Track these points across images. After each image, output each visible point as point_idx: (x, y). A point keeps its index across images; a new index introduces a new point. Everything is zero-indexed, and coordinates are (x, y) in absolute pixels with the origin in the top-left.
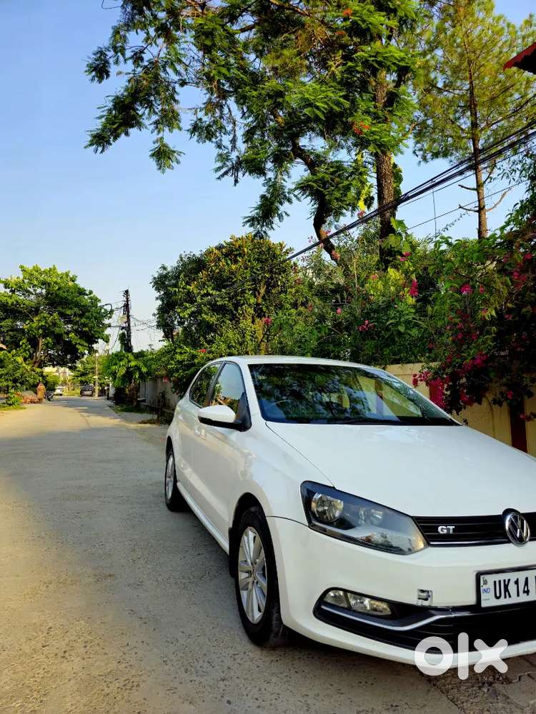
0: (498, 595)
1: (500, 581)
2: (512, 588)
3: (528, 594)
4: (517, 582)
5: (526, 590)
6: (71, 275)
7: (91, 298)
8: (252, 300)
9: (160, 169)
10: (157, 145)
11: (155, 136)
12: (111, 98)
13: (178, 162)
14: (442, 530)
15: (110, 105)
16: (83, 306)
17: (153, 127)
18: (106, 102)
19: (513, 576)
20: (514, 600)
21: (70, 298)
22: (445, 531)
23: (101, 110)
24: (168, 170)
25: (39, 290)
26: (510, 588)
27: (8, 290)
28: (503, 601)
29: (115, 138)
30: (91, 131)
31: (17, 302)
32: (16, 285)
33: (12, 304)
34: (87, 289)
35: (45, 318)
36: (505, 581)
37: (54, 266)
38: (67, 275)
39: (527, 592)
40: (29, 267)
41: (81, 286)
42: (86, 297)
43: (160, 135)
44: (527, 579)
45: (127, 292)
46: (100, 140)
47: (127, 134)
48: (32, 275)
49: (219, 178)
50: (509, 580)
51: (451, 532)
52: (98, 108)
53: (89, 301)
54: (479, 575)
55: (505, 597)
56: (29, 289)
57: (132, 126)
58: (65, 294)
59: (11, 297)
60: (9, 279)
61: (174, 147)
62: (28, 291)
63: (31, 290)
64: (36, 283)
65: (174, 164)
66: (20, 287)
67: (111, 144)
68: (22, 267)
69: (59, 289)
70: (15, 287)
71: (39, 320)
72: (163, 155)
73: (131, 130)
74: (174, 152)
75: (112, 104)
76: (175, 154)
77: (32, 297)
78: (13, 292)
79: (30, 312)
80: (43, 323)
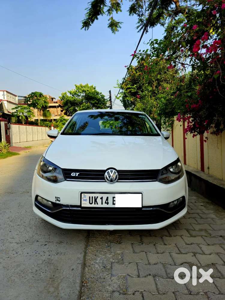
0: (91, 202)
1: (92, 197)
2: (99, 200)
3: (108, 204)
4: (102, 198)
5: (107, 202)
6: (94, 87)
7: (101, 96)
8: (150, 89)
9: (113, 32)
10: (110, 21)
11: (109, 17)
12: (90, 3)
13: (120, 28)
14: (73, 174)
15: (90, 7)
16: (98, 99)
17: (107, 12)
18: (88, 6)
19: (100, 196)
20: (100, 205)
21: (93, 96)
22: (74, 175)
23: (87, 10)
24: (116, 32)
25: (82, 94)
26: (97, 200)
27: (71, 95)
28: (93, 205)
29: (92, 22)
30: (82, 21)
31: (74, 99)
32: (74, 93)
33: (73, 101)
34: (100, 92)
35: (84, 105)
36: (95, 197)
37: (87, 84)
38: (92, 87)
39: (108, 203)
40: (78, 85)
41: (97, 91)
42: (99, 95)
43: (111, 16)
44: (108, 198)
45: (110, 91)
46: (86, 24)
47: (97, 19)
48: (79, 88)
49: (138, 32)
50: (97, 197)
51: (77, 175)
52: (85, 9)
53: (100, 97)
54: (81, 193)
55: (95, 204)
56: (78, 94)
57: (99, 15)
58: (91, 95)
59: (72, 98)
60: (72, 91)
61: (118, 21)
62: (78, 95)
63: (79, 94)
64: (80, 91)
65: (119, 29)
66: (75, 93)
67: (91, 25)
68: (75, 85)
69: (89, 93)
70: (73, 93)
71: (83, 107)
72: (113, 25)
73: (98, 17)
74: (119, 23)
75: (91, 6)
76: (119, 24)
77: (80, 97)
78: (73, 95)
79: (80, 103)
80: (84, 108)
